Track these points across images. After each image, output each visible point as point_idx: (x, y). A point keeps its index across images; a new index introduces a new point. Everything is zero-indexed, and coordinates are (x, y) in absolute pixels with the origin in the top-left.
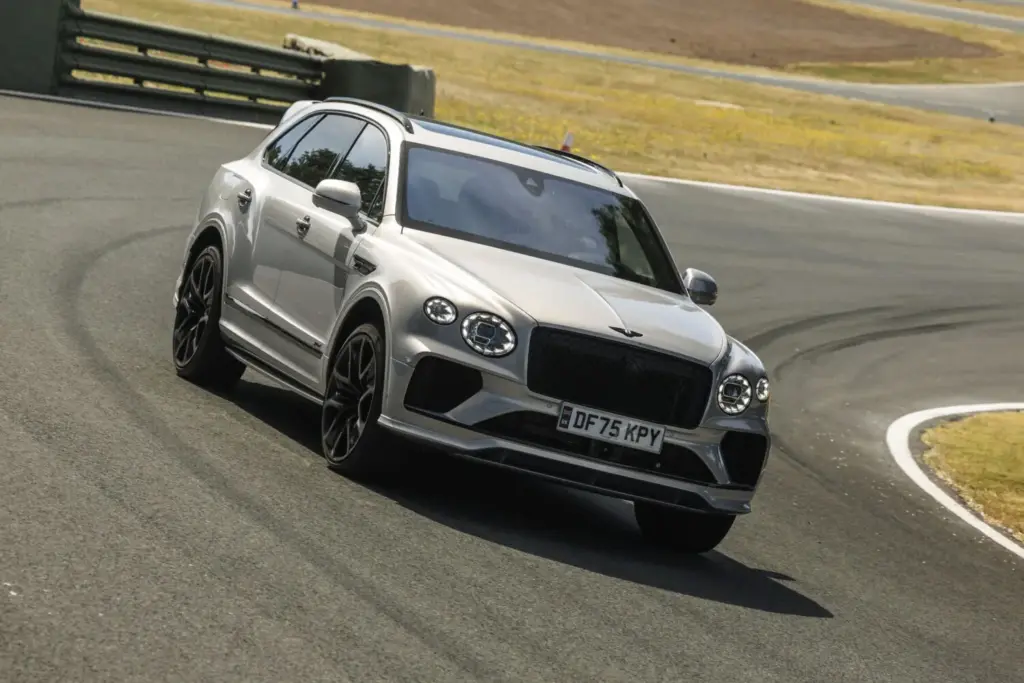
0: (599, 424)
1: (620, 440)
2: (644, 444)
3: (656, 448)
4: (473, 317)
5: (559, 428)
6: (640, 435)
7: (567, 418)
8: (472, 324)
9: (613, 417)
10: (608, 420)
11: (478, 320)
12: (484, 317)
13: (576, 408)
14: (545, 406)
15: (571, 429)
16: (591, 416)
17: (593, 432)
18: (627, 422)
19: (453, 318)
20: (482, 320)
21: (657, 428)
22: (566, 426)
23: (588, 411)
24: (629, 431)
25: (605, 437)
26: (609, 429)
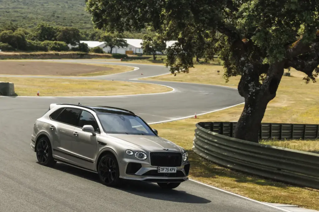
0: (165, 169)
1: (169, 172)
2: (173, 172)
3: (175, 172)
4: (137, 153)
5: (158, 172)
6: (172, 170)
7: (159, 170)
8: (137, 154)
9: (167, 168)
10: (166, 168)
11: (138, 153)
12: (139, 152)
13: (161, 167)
14: (155, 168)
15: (161, 172)
16: (164, 168)
17: (164, 171)
18: (170, 168)
19: (133, 153)
20: (139, 153)
21: (175, 168)
22: (160, 171)
23: (163, 167)
24: (170, 170)
25: (167, 172)
26: (167, 170)
